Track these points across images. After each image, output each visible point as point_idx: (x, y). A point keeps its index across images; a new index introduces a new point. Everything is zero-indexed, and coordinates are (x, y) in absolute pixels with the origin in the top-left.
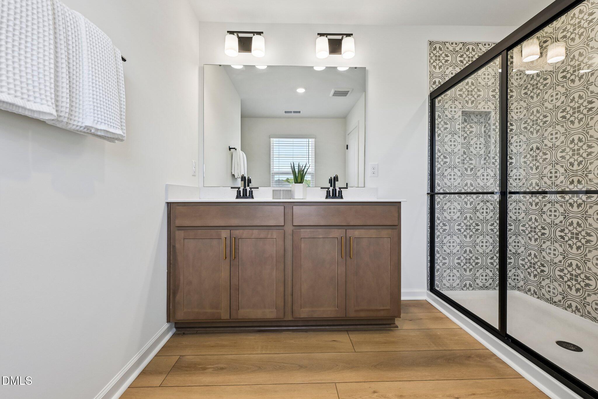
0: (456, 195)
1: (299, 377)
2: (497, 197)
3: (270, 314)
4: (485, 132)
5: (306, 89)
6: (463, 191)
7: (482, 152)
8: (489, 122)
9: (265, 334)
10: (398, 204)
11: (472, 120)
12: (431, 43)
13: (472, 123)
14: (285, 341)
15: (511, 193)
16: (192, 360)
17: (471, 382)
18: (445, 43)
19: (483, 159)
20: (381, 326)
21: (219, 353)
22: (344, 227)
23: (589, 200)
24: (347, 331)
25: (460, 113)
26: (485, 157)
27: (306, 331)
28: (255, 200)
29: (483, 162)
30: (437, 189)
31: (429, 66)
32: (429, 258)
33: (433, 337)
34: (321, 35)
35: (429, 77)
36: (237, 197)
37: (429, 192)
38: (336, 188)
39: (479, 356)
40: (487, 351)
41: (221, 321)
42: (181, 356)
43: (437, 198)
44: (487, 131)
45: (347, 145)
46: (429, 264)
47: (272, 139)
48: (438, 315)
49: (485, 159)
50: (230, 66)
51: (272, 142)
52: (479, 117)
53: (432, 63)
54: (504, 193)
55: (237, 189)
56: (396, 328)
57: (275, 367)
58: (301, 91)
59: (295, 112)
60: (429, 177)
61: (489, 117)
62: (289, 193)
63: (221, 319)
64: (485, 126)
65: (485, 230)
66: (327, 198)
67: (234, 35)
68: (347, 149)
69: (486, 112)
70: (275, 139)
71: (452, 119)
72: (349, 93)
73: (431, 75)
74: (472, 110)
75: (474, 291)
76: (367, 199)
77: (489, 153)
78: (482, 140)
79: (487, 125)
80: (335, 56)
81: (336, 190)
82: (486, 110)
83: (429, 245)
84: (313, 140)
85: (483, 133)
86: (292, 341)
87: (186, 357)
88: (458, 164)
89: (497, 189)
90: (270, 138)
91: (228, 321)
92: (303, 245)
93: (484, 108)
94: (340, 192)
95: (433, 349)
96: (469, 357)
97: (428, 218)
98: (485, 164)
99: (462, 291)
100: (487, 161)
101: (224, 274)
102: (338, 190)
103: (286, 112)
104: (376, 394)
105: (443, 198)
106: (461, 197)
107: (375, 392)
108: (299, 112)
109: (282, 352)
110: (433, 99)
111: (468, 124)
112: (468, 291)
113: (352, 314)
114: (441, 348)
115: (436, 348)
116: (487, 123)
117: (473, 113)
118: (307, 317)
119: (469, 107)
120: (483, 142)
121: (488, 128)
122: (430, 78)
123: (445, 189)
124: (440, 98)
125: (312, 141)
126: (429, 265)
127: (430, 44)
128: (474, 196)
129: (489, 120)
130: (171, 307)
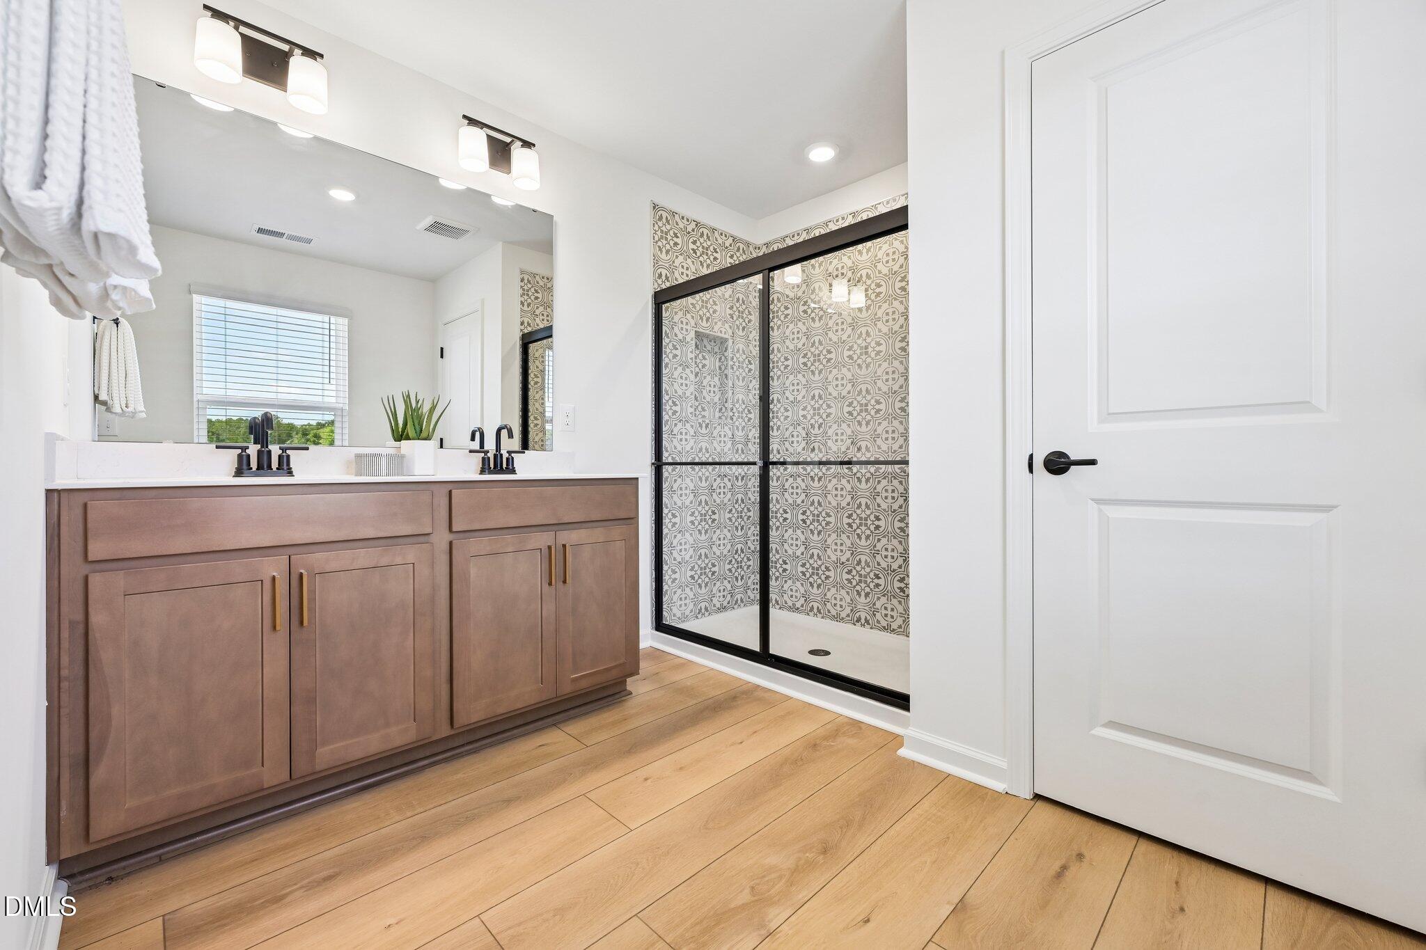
0: (689, 466)
1: (517, 815)
2: (755, 470)
3: (400, 734)
4: (720, 368)
5: (358, 196)
6: (697, 460)
7: (716, 399)
8: (726, 354)
9: (383, 788)
10: (634, 482)
11: (705, 347)
12: (655, 206)
13: (705, 351)
14: (442, 782)
15: (774, 463)
16: (219, 904)
17: (747, 722)
18: (674, 214)
19: (718, 410)
20: (606, 700)
21: (289, 862)
22: (550, 528)
23: (829, 473)
24: (554, 725)
25: (692, 334)
26: (720, 407)
27: (476, 751)
28: (299, 477)
29: (717, 415)
30: (666, 457)
31: (652, 246)
32: (654, 573)
33: (685, 691)
34: (472, 122)
35: (653, 264)
36: (239, 473)
37: (653, 461)
38: (502, 452)
39: (744, 693)
40: (750, 684)
41: (265, 793)
42: (164, 916)
43: (667, 471)
44: (723, 368)
45: (442, 349)
46: (654, 584)
47: (196, 298)
48: (677, 661)
49: (721, 410)
50: (188, 94)
51: (195, 307)
52: (712, 343)
53: (656, 242)
54: (767, 464)
55: (240, 451)
56: (629, 696)
57: (457, 823)
58: (342, 195)
59: (292, 238)
60: (654, 435)
61: (725, 346)
62: (398, 461)
63: (263, 790)
64: (720, 359)
65: (722, 520)
66: (482, 472)
67: (228, 23)
68: (442, 357)
69: (722, 338)
70: (205, 300)
71: (683, 341)
72: (468, 235)
73: (656, 262)
74: (707, 332)
75: (710, 617)
76: (556, 475)
77: (726, 402)
78: (716, 379)
79: (723, 358)
80: (498, 175)
81: (501, 455)
82: (723, 335)
83: (654, 551)
84: (344, 322)
85: (718, 369)
86: (459, 776)
87: (187, 908)
88: (690, 416)
89: (756, 458)
90: (190, 293)
91: (287, 785)
92: (473, 572)
93: (721, 332)
94: (510, 461)
95: (691, 704)
96: (734, 698)
97: (652, 505)
98: (720, 418)
99: (697, 621)
100: (723, 413)
101: (276, 668)
102: (505, 455)
103: (260, 231)
104: (649, 781)
105: (673, 470)
106: (694, 470)
107: (646, 779)
108: (309, 241)
109: (451, 799)
110: (659, 304)
111: (700, 352)
112: (704, 619)
113: (567, 689)
114: (700, 700)
115: (695, 702)
116: (723, 355)
117: (707, 336)
118: (483, 718)
119: (704, 327)
120: (718, 383)
121: (725, 363)
122: (654, 266)
123: (674, 456)
124: (668, 304)
125: (340, 324)
126: (654, 586)
127: (654, 208)
128: (710, 468)
129: (726, 351)
130: (63, 813)
